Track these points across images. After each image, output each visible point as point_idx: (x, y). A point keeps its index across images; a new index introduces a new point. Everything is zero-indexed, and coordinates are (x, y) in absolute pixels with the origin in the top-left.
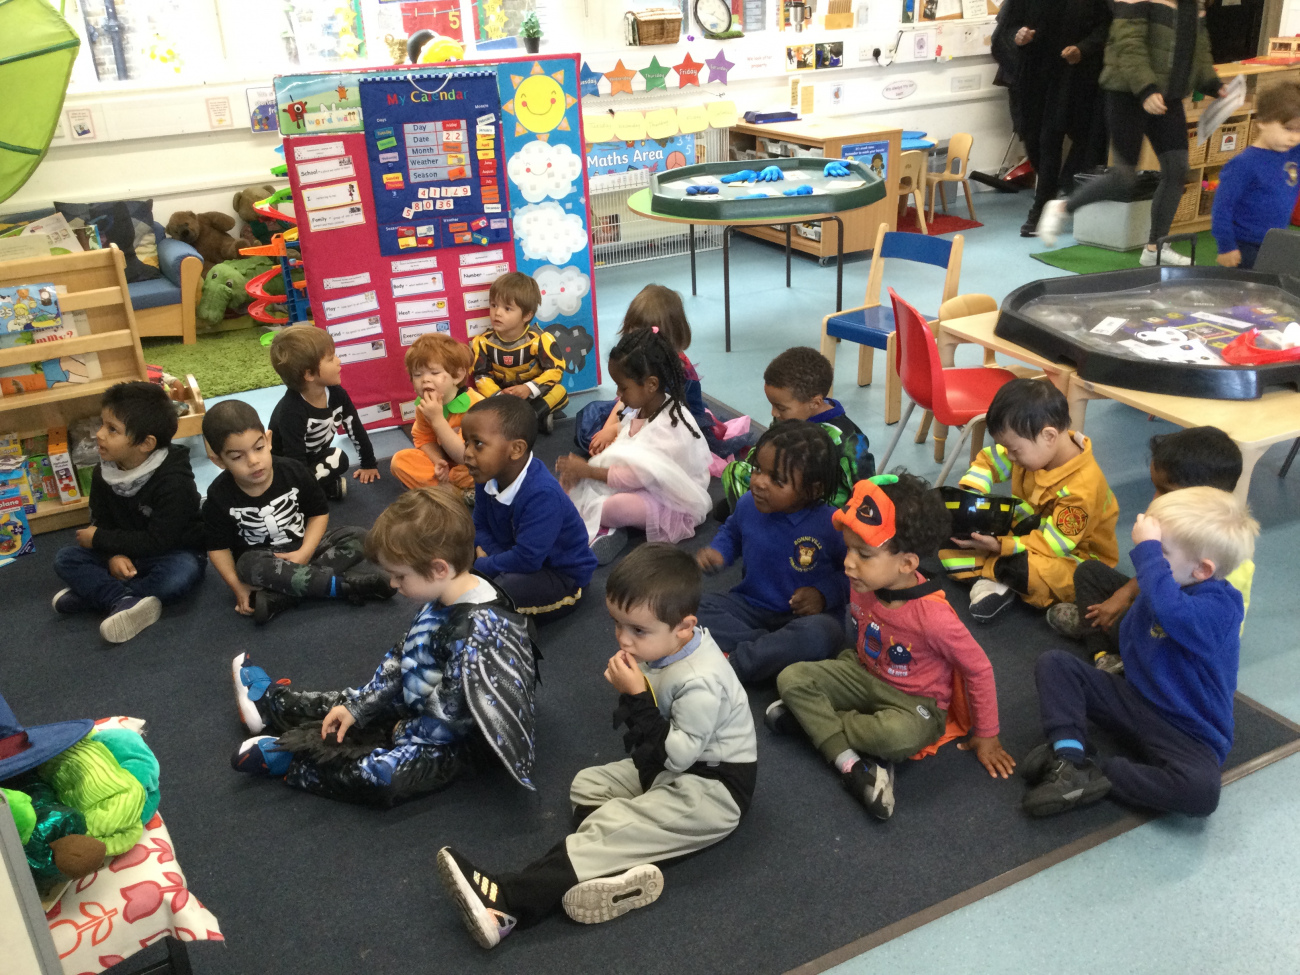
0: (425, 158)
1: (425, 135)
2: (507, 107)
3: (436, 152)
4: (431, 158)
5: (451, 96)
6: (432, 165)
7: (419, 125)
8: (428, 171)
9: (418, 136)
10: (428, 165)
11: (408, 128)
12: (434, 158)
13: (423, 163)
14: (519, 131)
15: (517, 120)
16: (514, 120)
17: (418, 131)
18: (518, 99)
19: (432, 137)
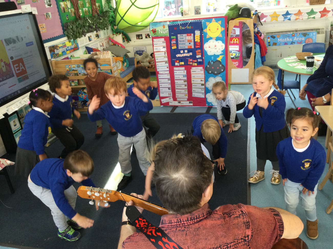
0: (183, 43)
1: (183, 37)
2: (205, 31)
3: (185, 41)
4: (184, 43)
5: (190, 28)
6: (184, 45)
7: (181, 35)
8: (183, 46)
9: (181, 37)
10: (183, 45)
11: (179, 35)
12: (185, 43)
13: (182, 44)
14: (208, 37)
15: (207, 34)
16: (206, 34)
17: (181, 36)
18: (208, 28)
19: (184, 38)
